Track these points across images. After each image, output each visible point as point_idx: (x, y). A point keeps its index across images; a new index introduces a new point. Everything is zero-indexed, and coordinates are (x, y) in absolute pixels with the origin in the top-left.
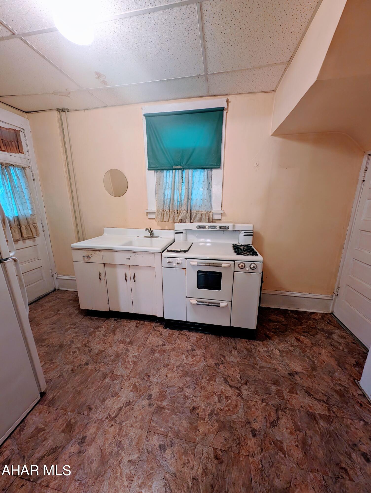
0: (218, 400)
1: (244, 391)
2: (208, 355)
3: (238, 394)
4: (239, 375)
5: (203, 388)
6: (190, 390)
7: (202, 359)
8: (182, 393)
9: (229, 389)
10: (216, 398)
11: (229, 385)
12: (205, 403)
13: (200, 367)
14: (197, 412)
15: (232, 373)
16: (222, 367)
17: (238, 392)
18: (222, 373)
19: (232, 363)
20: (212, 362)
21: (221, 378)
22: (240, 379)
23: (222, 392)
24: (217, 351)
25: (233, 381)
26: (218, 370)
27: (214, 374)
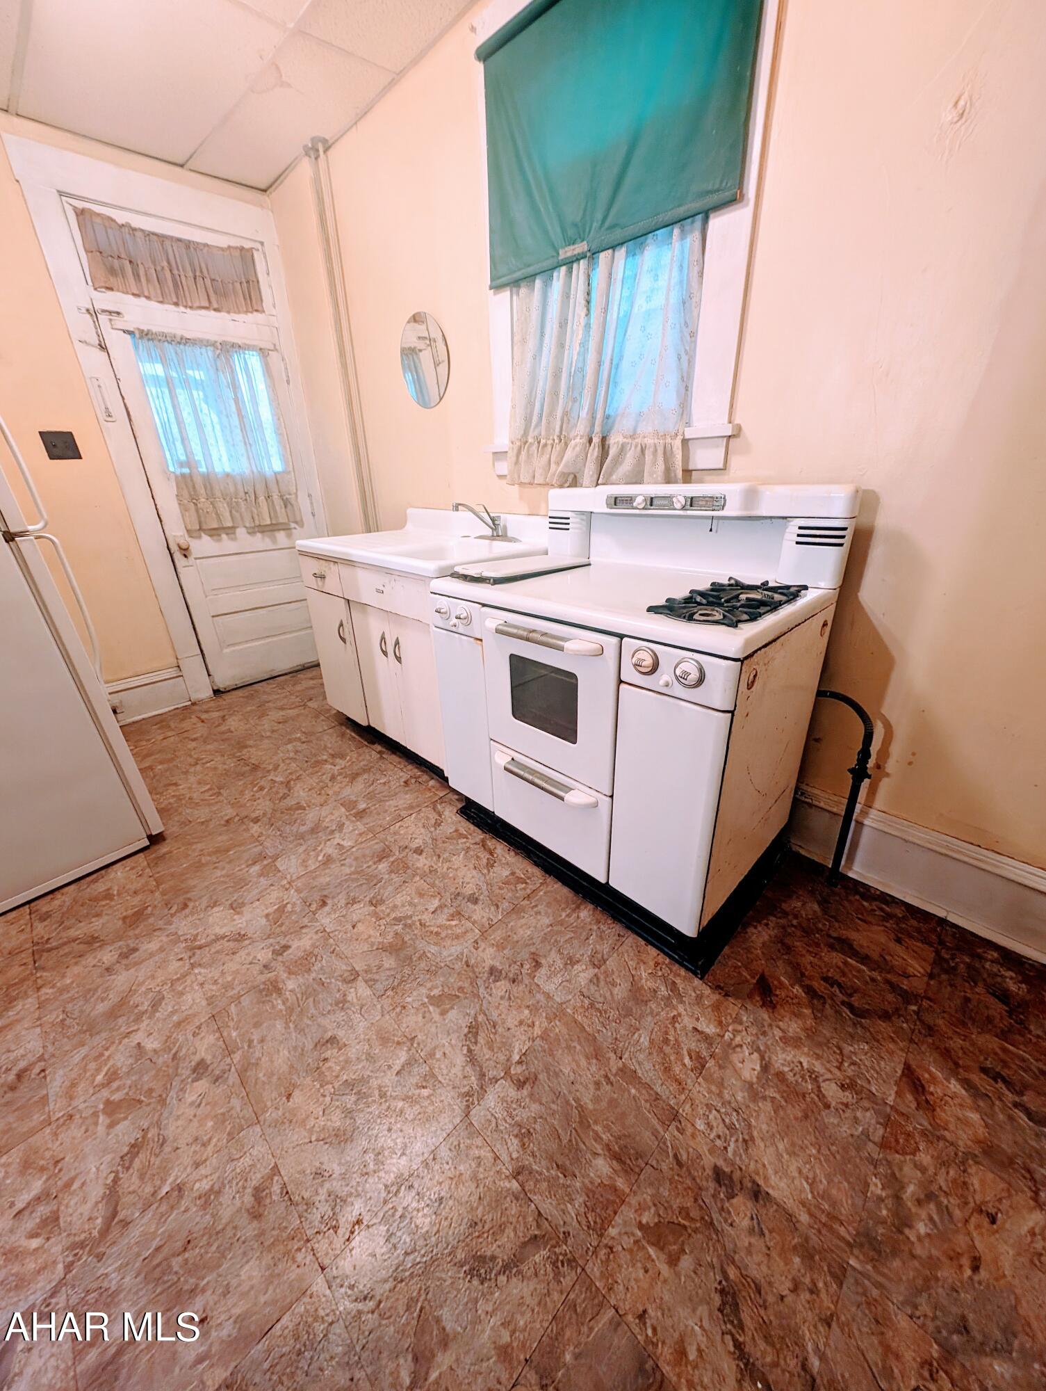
0: (403, 1066)
1: (491, 1100)
2: (497, 935)
3: (468, 1094)
4: (528, 1044)
5: (398, 1010)
6: (368, 992)
7: (469, 935)
8: (343, 987)
9: (460, 1060)
10: (402, 1056)
11: (470, 1051)
12: (367, 1047)
13: (445, 953)
14: (328, 1054)
15: (511, 1022)
16: (502, 987)
17: (475, 1086)
18: (485, 1005)
19: (539, 997)
20: (488, 956)
21: (468, 1015)
22: (516, 1057)
23: (432, 1055)
24: (532, 939)
25: (491, 1048)
26: (482, 990)
27: (463, 992)
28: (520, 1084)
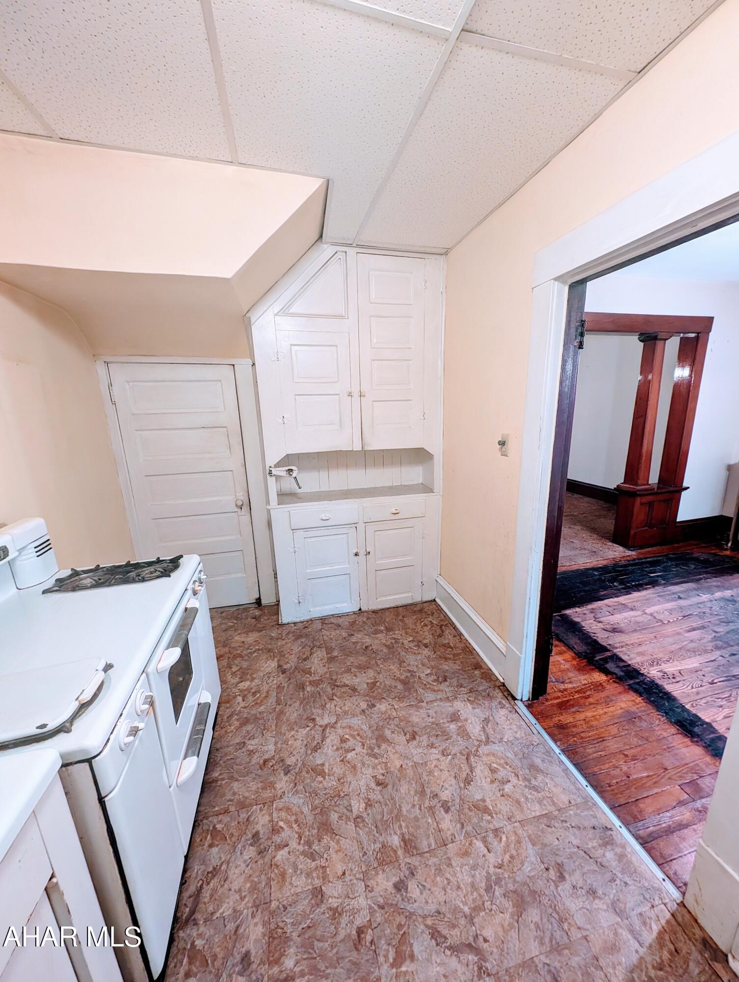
0: (351, 752)
2: (267, 794)
3: (332, 727)
4: (300, 730)
5: (342, 781)
6: (353, 802)
8: (365, 815)
9: (328, 741)
10: (350, 756)
11: (322, 742)
12: (363, 769)
13: (301, 801)
14: (381, 777)
15: (299, 742)
16: (290, 761)
17: (329, 728)
18: (303, 757)
19: (279, 746)
20: (282, 783)
21: (313, 757)
22: (308, 728)
26: (299, 765)
27: (308, 770)
28: (314, 720)
